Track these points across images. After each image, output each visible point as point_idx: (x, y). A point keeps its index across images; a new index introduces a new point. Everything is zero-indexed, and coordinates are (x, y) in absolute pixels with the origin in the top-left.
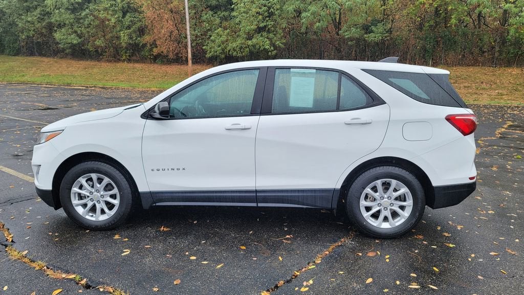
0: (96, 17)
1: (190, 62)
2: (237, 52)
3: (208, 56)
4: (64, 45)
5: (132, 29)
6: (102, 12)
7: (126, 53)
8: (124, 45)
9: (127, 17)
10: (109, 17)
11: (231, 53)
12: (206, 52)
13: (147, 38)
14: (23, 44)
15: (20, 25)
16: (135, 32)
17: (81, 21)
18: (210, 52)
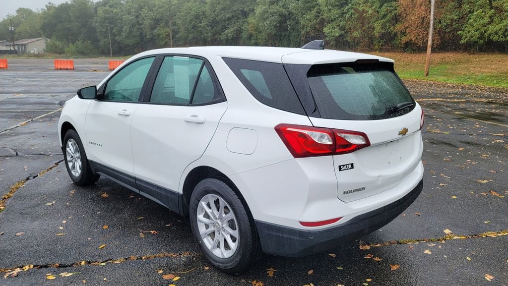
0: (356, 10)
1: (429, 50)
2: (499, 36)
3: (462, 42)
4: (330, 37)
5: (387, 18)
6: (361, 6)
7: (379, 42)
8: (377, 35)
9: (383, 7)
10: (367, 9)
11: (491, 37)
12: (462, 37)
13: (399, 27)
14: (303, 38)
15: (302, 22)
16: (389, 21)
17: (344, 15)
18: (466, 37)
